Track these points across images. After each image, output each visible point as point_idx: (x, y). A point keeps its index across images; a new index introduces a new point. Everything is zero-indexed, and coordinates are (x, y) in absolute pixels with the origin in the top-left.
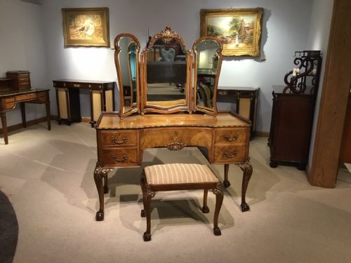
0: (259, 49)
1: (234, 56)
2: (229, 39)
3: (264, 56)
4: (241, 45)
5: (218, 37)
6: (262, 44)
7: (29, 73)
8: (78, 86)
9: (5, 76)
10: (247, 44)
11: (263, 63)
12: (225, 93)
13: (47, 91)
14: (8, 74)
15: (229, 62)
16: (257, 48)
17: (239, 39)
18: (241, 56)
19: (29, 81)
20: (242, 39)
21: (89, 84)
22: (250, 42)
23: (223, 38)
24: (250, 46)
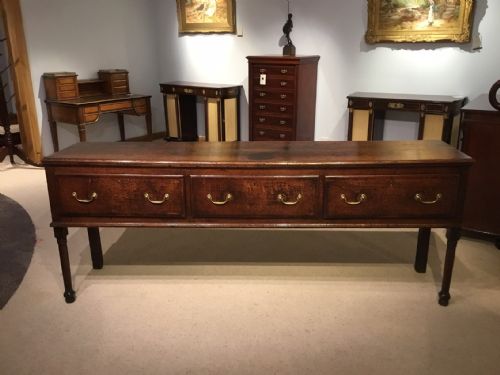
0: (471, 28)
1: (424, 42)
2: (418, 14)
3: (479, 41)
4: (438, 23)
5: (399, 10)
6: (476, 20)
7: (127, 73)
8: (190, 91)
9: (96, 77)
10: (449, 20)
11: (477, 53)
12: (399, 106)
13: (147, 99)
14: (101, 74)
15: (415, 52)
16: (466, 27)
17: (434, 11)
18: (437, 42)
19: (127, 83)
20: (439, 13)
21: (202, 88)
22: (454, 17)
23: (407, 11)
24: (453, 24)
